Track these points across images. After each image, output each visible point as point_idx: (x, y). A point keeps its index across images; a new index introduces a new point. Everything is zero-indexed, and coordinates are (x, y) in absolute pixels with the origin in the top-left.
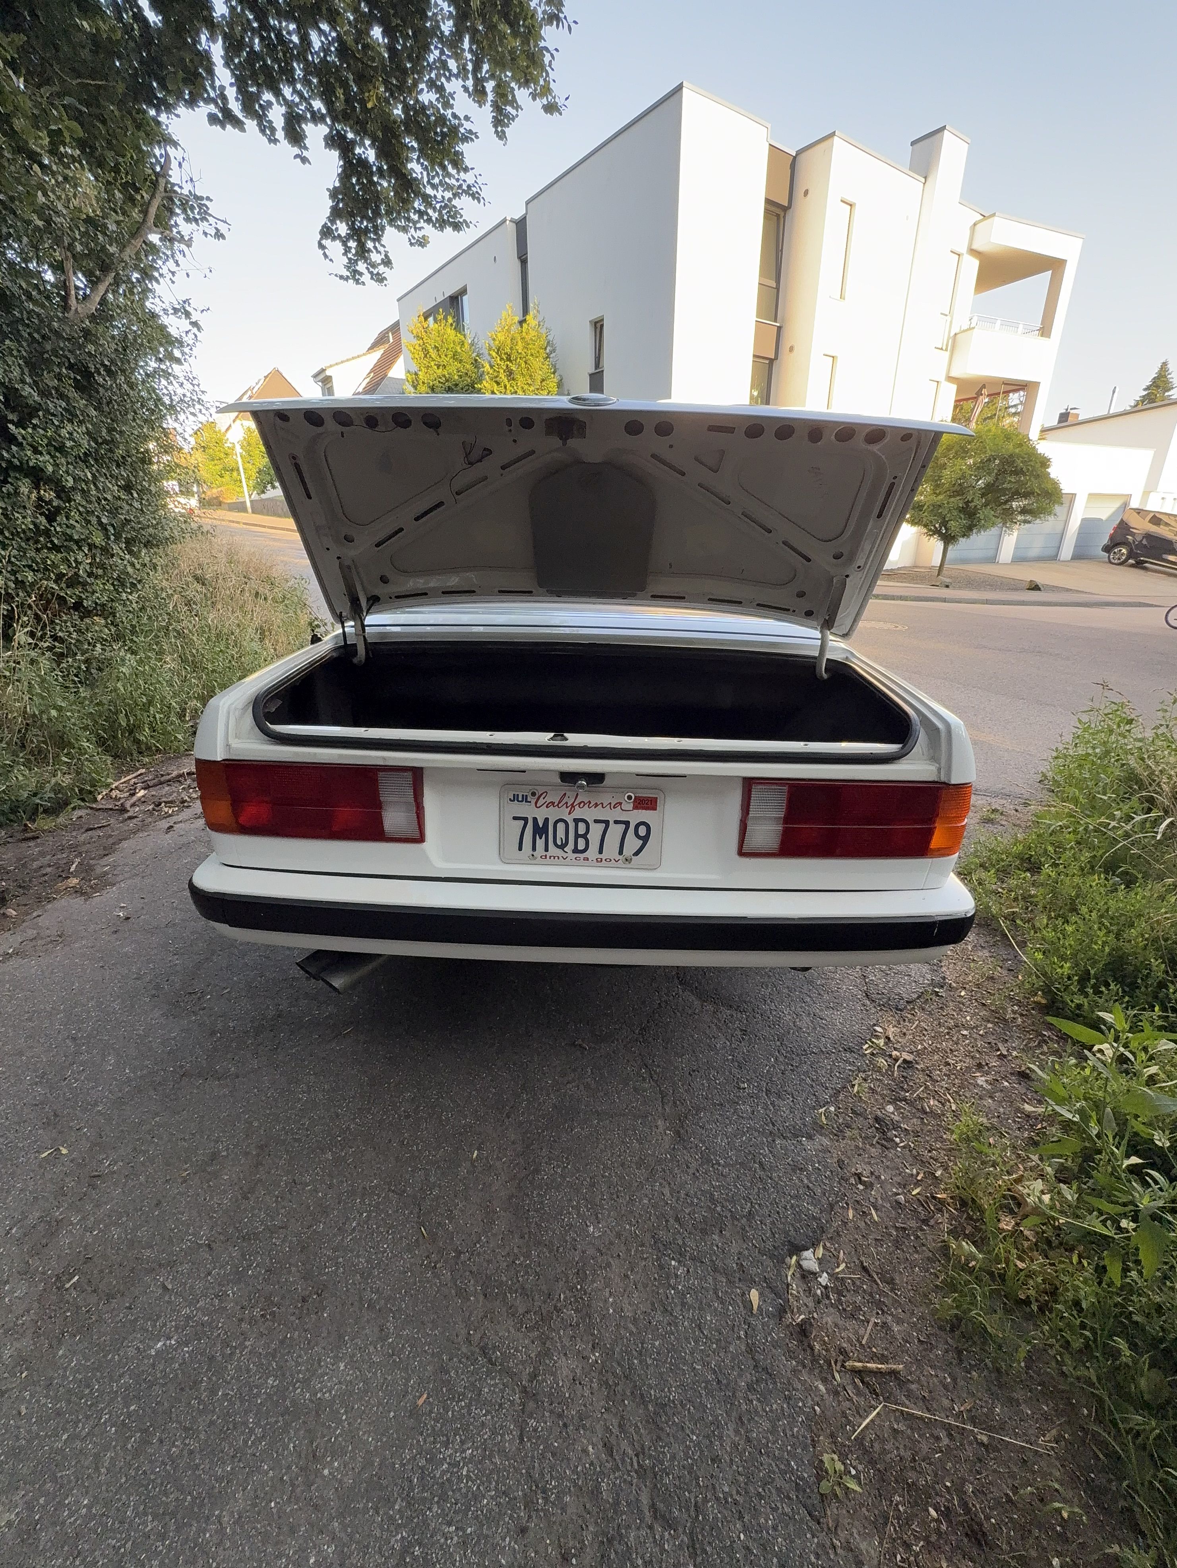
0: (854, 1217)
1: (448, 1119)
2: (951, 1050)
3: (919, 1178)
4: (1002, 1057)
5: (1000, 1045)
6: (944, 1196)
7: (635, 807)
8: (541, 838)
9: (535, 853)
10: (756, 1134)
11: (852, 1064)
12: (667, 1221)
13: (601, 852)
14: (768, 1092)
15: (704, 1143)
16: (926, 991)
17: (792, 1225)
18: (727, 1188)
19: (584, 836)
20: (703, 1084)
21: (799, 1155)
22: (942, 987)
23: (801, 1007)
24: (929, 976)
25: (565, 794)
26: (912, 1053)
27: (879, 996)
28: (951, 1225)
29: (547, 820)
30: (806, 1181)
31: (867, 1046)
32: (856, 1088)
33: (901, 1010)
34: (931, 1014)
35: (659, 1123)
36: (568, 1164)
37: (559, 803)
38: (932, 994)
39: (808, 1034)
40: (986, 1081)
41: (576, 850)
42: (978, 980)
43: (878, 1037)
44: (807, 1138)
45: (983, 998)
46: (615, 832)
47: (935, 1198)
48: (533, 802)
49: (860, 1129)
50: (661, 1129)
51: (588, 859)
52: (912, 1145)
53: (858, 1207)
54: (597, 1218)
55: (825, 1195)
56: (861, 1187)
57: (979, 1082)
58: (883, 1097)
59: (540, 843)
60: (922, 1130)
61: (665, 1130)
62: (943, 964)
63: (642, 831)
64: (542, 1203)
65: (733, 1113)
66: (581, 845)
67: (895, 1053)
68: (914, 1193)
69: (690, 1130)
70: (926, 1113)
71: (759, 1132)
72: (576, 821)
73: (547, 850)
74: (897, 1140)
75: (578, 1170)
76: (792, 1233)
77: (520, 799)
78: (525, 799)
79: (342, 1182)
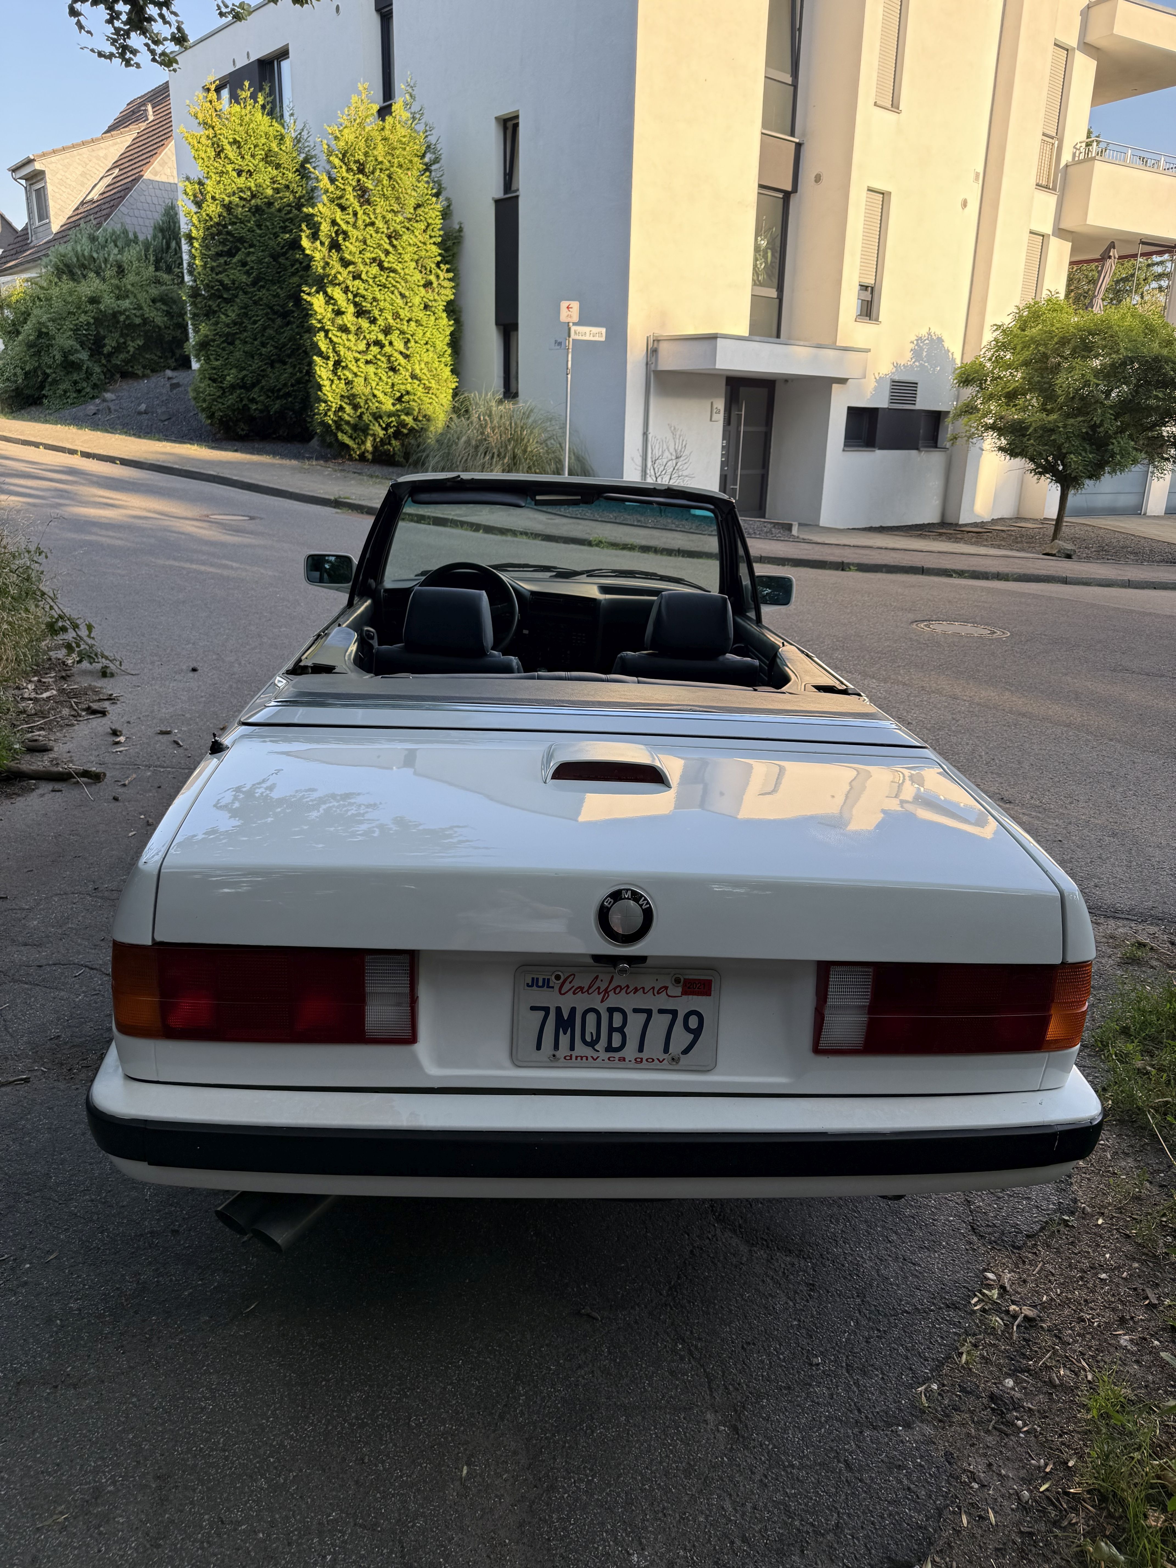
0: (968, 1523)
1: (419, 1425)
2: (1086, 1301)
3: (1048, 1470)
4: (1152, 1307)
5: (1149, 1292)
6: (1079, 1490)
7: (684, 993)
8: (565, 1033)
9: (557, 1053)
10: (837, 1424)
11: (958, 1325)
12: (732, 1543)
13: (641, 1049)
14: (849, 1368)
15: (770, 1439)
16: (1051, 1219)
17: (892, 1537)
18: (806, 1497)
19: (621, 1030)
20: (762, 1362)
21: (895, 1449)
22: (1072, 1213)
23: (886, 1249)
24: (1054, 1199)
25: (597, 977)
26: (1035, 1307)
27: (990, 1230)
28: (1088, 1526)
29: (573, 1010)
30: (905, 1482)
31: (975, 1300)
32: (964, 1356)
33: (1019, 1248)
34: (1058, 1251)
35: (709, 1416)
36: (594, 1476)
37: (590, 987)
38: (1059, 1224)
39: (898, 1285)
40: (1131, 1340)
41: (609, 1049)
42: (1120, 1201)
43: (990, 1287)
44: (903, 1426)
45: (1127, 1227)
46: (660, 1022)
47: (1067, 1494)
48: (557, 988)
49: (972, 1412)
50: (711, 1426)
51: (624, 1059)
52: (1039, 1429)
53: (973, 1511)
54: (641, 1543)
55: (930, 1497)
56: (976, 1486)
57: (1122, 1341)
58: (1000, 1367)
59: (564, 1039)
60: (1050, 1409)
61: (717, 1426)
62: (1073, 1181)
63: (693, 1022)
64: (564, 1529)
65: (806, 1399)
66: (616, 1041)
67: (1013, 1307)
68: (1042, 1489)
69: (750, 1424)
70: (1054, 1386)
71: (841, 1421)
72: (611, 1011)
73: (572, 1048)
74: (1020, 1423)
75: (609, 1485)
76: (893, 1546)
77: (540, 984)
78: (547, 984)
79: (287, 1518)
